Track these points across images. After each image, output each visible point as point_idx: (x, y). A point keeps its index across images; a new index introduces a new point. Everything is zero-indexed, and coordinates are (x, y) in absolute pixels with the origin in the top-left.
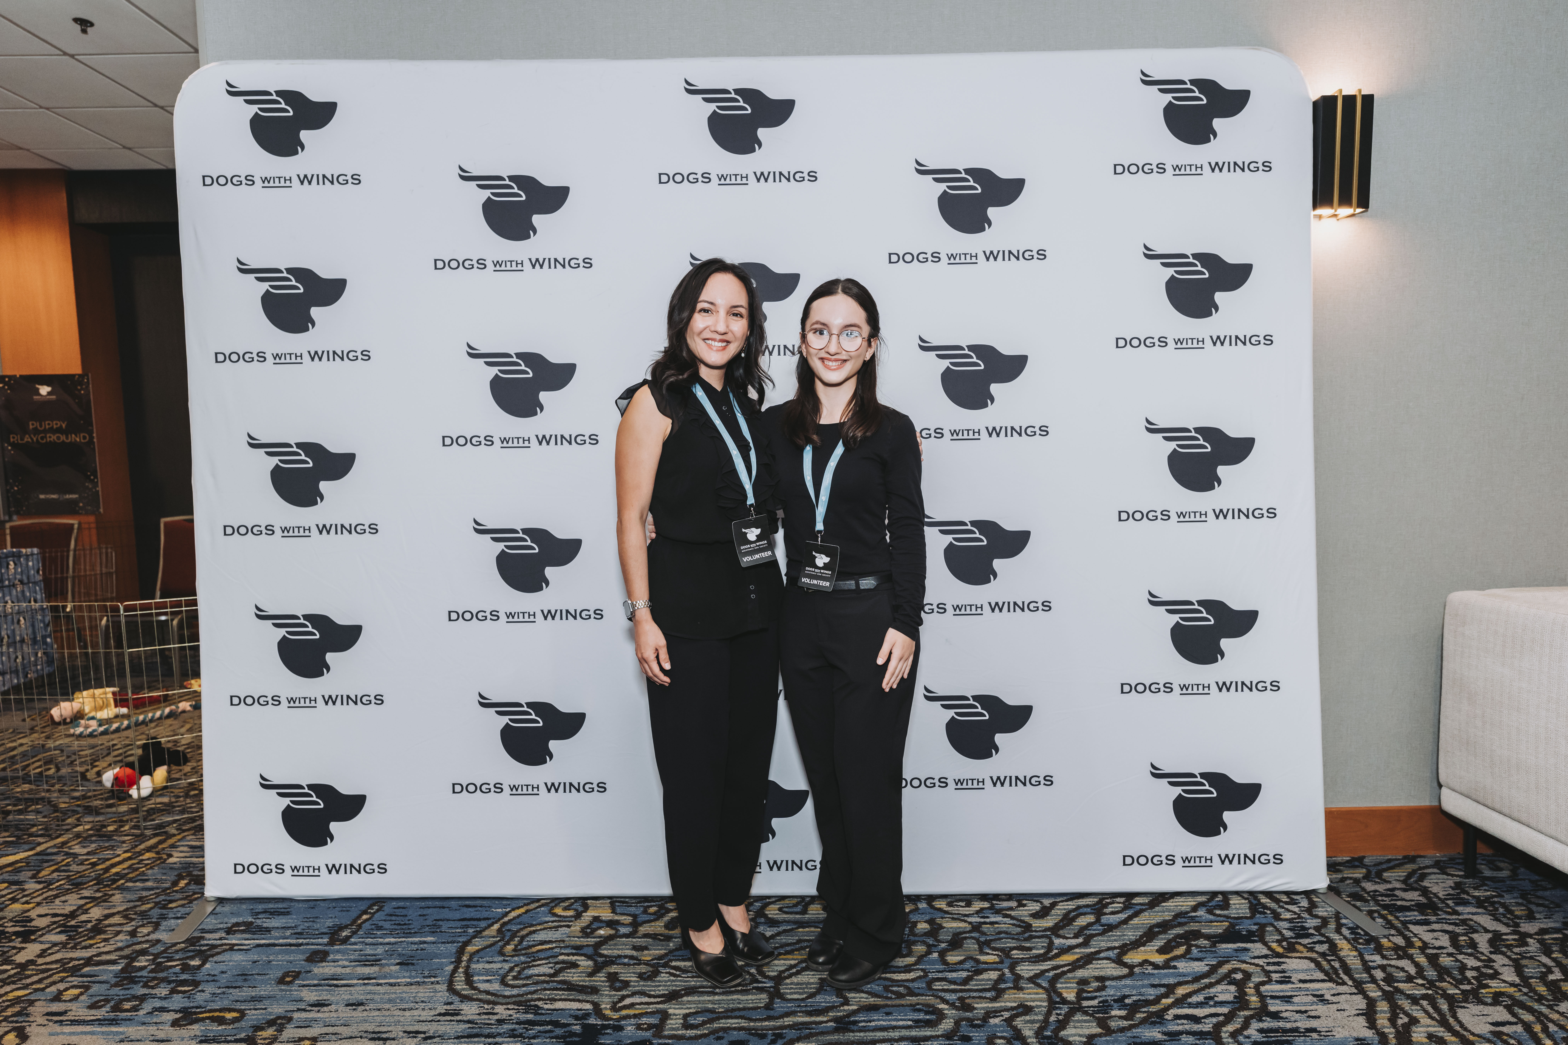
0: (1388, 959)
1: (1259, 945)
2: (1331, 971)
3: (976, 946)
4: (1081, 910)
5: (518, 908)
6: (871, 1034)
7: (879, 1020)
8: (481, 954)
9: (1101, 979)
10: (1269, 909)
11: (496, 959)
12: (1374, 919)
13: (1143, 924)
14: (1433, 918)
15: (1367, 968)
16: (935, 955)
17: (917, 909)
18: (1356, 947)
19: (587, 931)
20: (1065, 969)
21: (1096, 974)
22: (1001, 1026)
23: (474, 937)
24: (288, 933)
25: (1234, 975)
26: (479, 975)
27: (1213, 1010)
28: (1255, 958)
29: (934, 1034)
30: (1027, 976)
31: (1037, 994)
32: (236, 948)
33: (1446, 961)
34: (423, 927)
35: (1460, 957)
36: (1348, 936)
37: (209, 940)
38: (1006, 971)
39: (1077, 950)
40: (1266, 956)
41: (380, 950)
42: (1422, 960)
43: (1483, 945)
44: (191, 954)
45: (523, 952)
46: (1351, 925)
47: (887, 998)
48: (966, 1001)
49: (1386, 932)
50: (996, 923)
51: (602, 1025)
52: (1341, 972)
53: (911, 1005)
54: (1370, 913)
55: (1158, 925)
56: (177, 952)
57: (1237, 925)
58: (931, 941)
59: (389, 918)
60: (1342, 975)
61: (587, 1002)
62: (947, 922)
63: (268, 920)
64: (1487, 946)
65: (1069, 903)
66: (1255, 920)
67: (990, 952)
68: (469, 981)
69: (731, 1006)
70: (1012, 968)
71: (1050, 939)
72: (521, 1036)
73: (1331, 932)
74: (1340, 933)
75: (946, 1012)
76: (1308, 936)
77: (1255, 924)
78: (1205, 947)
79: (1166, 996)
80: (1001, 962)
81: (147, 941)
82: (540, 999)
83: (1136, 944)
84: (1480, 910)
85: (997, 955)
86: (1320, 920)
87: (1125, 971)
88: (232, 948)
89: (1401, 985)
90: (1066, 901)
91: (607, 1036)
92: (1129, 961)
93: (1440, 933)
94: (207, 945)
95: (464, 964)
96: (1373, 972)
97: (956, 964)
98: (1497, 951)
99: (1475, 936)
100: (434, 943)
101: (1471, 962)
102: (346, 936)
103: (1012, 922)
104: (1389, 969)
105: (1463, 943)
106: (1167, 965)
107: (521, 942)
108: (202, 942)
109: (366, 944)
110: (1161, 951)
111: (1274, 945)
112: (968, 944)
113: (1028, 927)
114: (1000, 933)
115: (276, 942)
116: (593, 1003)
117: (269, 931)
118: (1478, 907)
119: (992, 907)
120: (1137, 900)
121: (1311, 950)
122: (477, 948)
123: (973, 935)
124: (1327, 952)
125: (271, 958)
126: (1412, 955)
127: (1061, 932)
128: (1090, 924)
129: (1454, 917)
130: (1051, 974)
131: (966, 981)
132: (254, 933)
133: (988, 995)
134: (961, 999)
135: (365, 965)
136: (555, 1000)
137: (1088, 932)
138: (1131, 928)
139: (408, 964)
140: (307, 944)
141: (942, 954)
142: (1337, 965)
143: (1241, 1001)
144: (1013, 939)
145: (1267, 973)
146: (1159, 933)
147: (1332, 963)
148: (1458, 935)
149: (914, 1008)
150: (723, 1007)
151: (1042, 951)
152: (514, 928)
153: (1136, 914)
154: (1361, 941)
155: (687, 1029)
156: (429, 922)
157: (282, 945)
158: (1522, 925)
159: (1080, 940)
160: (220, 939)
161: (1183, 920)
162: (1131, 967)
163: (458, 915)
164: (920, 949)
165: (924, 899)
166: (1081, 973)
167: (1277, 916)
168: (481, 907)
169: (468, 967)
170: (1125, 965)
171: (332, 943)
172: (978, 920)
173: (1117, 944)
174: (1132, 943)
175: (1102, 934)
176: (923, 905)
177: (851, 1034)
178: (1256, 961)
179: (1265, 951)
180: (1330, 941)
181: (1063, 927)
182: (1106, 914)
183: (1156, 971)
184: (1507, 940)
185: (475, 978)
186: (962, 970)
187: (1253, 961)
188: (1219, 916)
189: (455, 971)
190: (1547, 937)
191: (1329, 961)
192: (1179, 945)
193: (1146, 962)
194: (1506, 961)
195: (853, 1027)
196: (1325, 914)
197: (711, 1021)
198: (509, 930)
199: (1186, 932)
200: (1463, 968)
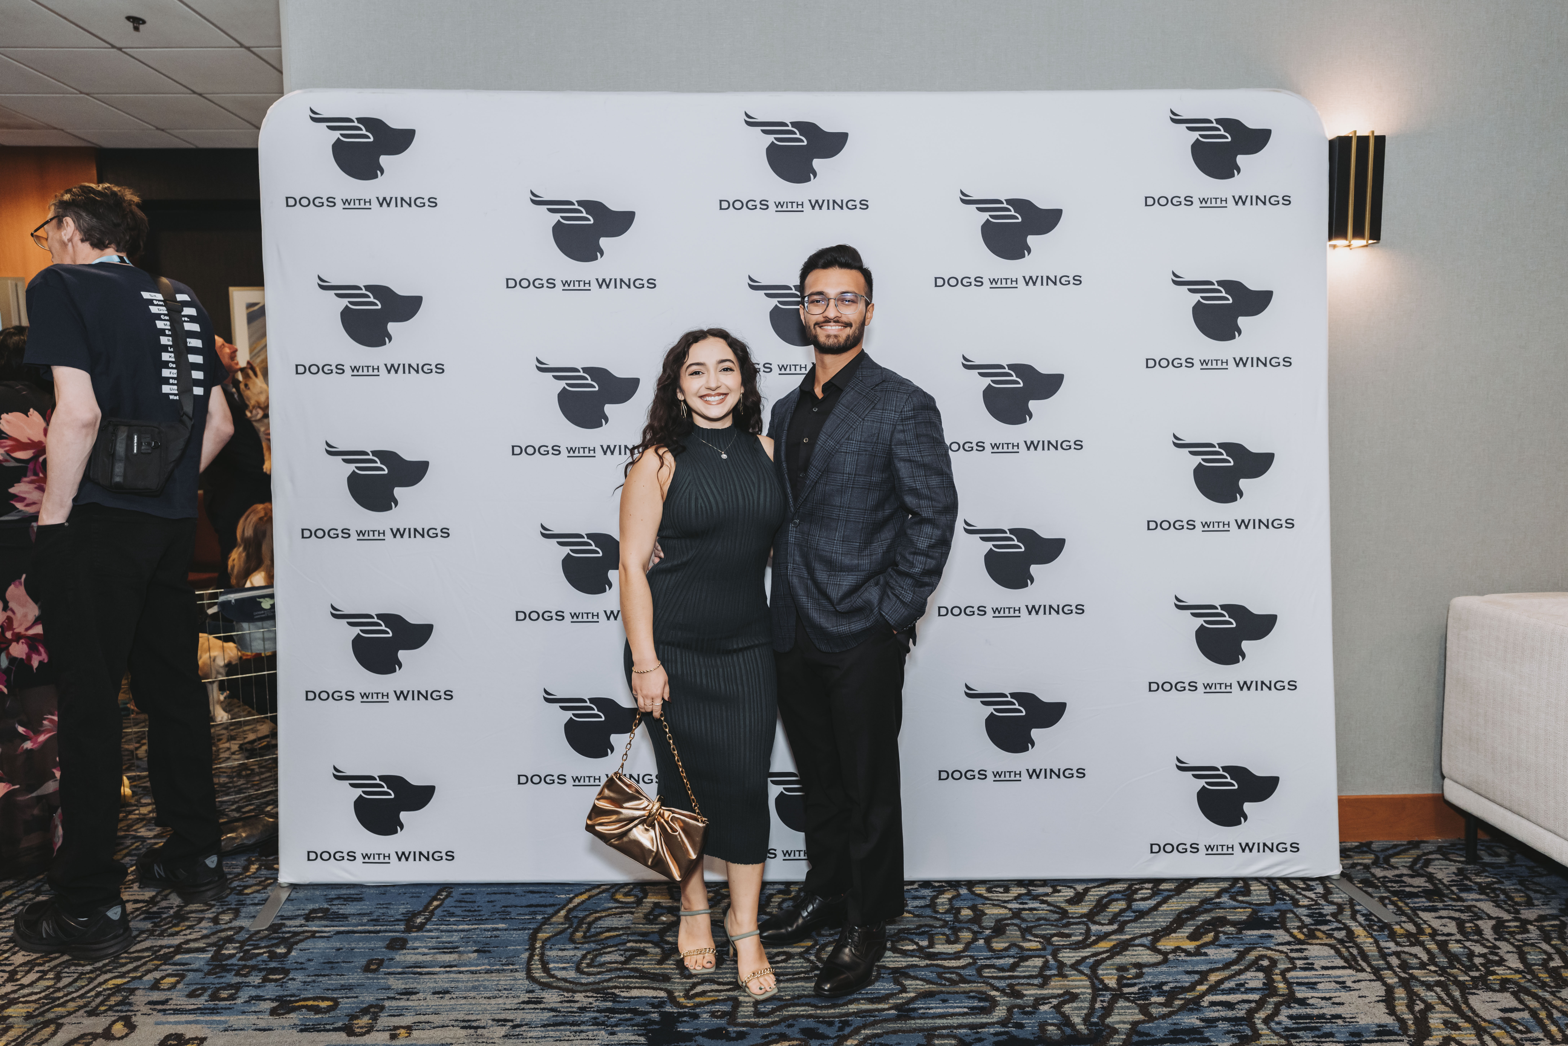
0: (1401, 946)
1: (1281, 932)
2: (1349, 958)
3: (1018, 933)
4: (1113, 896)
5: (581, 894)
6: (931, 1021)
7: (936, 1008)
8: (553, 940)
9: (1139, 966)
10: (1288, 895)
11: (567, 947)
12: (1385, 905)
13: (1171, 910)
14: (1440, 905)
15: (1383, 955)
16: (981, 942)
17: (959, 895)
18: (1371, 934)
19: (651, 918)
20: (1104, 956)
21: (1133, 961)
22: (1051, 1013)
23: (544, 924)
24: (365, 919)
25: (1261, 962)
26: (554, 962)
27: (1245, 997)
28: (1279, 944)
29: (989, 1021)
30: (1069, 962)
31: (1081, 981)
32: (317, 935)
33: (1454, 947)
34: (493, 913)
35: (1468, 944)
36: (1363, 922)
37: (290, 927)
38: (1050, 957)
39: (1113, 937)
40: (1289, 943)
41: (455, 937)
42: (1433, 947)
43: (1488, 933)
44: (276, 941)
45: (593, 939)
46: (1365, 912)
47: (941, 985)
48: (1017, 988)
49: (1398, 919)
50: (1035, 909)
51: (678, 1013)
52: (1359, 959)
53: (964, 992)
54: (1382, 899)
55: (1186, 911)
56: (261, 939)
57: (1260, 911)
58: (975, 928)
59: (459, 904)
60: (1361, 962)
61: (661, 989)
62: (988, 908)
63: (343, 907)
64: (1492, 933)
65: (1101, 889)
66: (1275, 907)
67: (1032, 938)
68: (546, 969)
69: (797, 993)
70: (1054, 955)
71: (1087, 925)
72: (603, 1024)
73: (1347, 919)
74: (1356, 920)
75: (998, 999)
76: (1326, 922)
77: (1276, 911)
78: (1232, 934)
79: (1200, 982)
80: (1044, 949)
81: (230, 929)
82: (615, 987)
83: (1168, 931)
84: (1482, 897)
85: (1039, 942)
86: (1335, 907)
87: (1160, 958)
88: (313, 935)
89: (1416, 972)
90: (1098, 886)
91: (684, 1024)
92: (1162, 948)
93: (1448, 920)
94: (289, 932)
95: (537, 951)
96: (1389, 959)
97: (1001, 951)
98: (1500, 938)
99: (1479, 923)
100: (506, 930)
101: (1478, 949)
102: (421, 923)
103: (1049, 908)
104: (1403, 956)
105: (1469, 930)
106: (1198, 952)
107: (588, 929)
108: (284, 929)
109: (442, 931)
110: (1192, 937)
111: (1295, 932)
112: (1011, 930)
113: (1064, 913)
114: (1039, 919)
115: (355, 929)
116: (666, 990)
117: (347, 918)
118: (1480, 894)
119: (1029, 893)
120: (1164, 886)
121: (1330, 936)
122: (548, 935)
123: (1014, 921)
124: (1345, 939)
125: (353, 945)
126: (1424, 941)
127: (1097, 918)
128: (1122, 911)
129: (1459, 903)
130: (1092, 960)
131: (1013, 967)
132: (332, 920)
133: (1036, 981)
134: (1011, 986)
135: (445, 953)
136: (631, 988)
137: (1122, 919)
138: (1162, 915)
139: (485, 952)
140: (386, 931)
141: (988, 940)
142: (1355, 951)
143: (1269, 988)
144: (1052, 925)
145: (1292, 960)
146: (1188, 919)
147: (1351, 950)
148: (1464, 921)
149: (966, 994)
150: (789, 995)
151: (1080, 938)
152: (581, 915)
153: (1165, 901)
154: (1375, 927)
155: (759, 1017)
156: (498, 909)
157: (361, 932)
158: (1522, 911)
159: (1115, 927)
160: (301, 926)
161: (1209, 906)
162: (1165, 954)
163: (525, 902)
164: (966, 935)
165: (964, 885)
166: (1119, 960)
167: (1295, 903)
168: (545, 892)
169: (542, 955)
170: (1159, 952)
171: (408, 930)
172: (1018, 906)
173: (1149, 931)
174: (1164, 929)
175: (1135, 920)
176: (964, 891)
177: (913, 1022)
178: (1280, 948)
179: (1288, 938)
180: (1347, 928)
181: (1098, 914)
182: (1136, 900)
183: (1188, 958)
184: (1510, 927)
185: (551, 966)
186: (1008, 956)
187: (1277, 948)
188: (1242, 902)
189: (530, 958)
190: (1545, 924)
191: (1347, 948)
192: (1208, 932)
193: (1178, 949)
194: (1511, 948)
195: (913, 1014)
196: (1340, 900)
197: (780, 1008)
198: (576, 917)
199: (1213, 918)
200: (1471, 955)
